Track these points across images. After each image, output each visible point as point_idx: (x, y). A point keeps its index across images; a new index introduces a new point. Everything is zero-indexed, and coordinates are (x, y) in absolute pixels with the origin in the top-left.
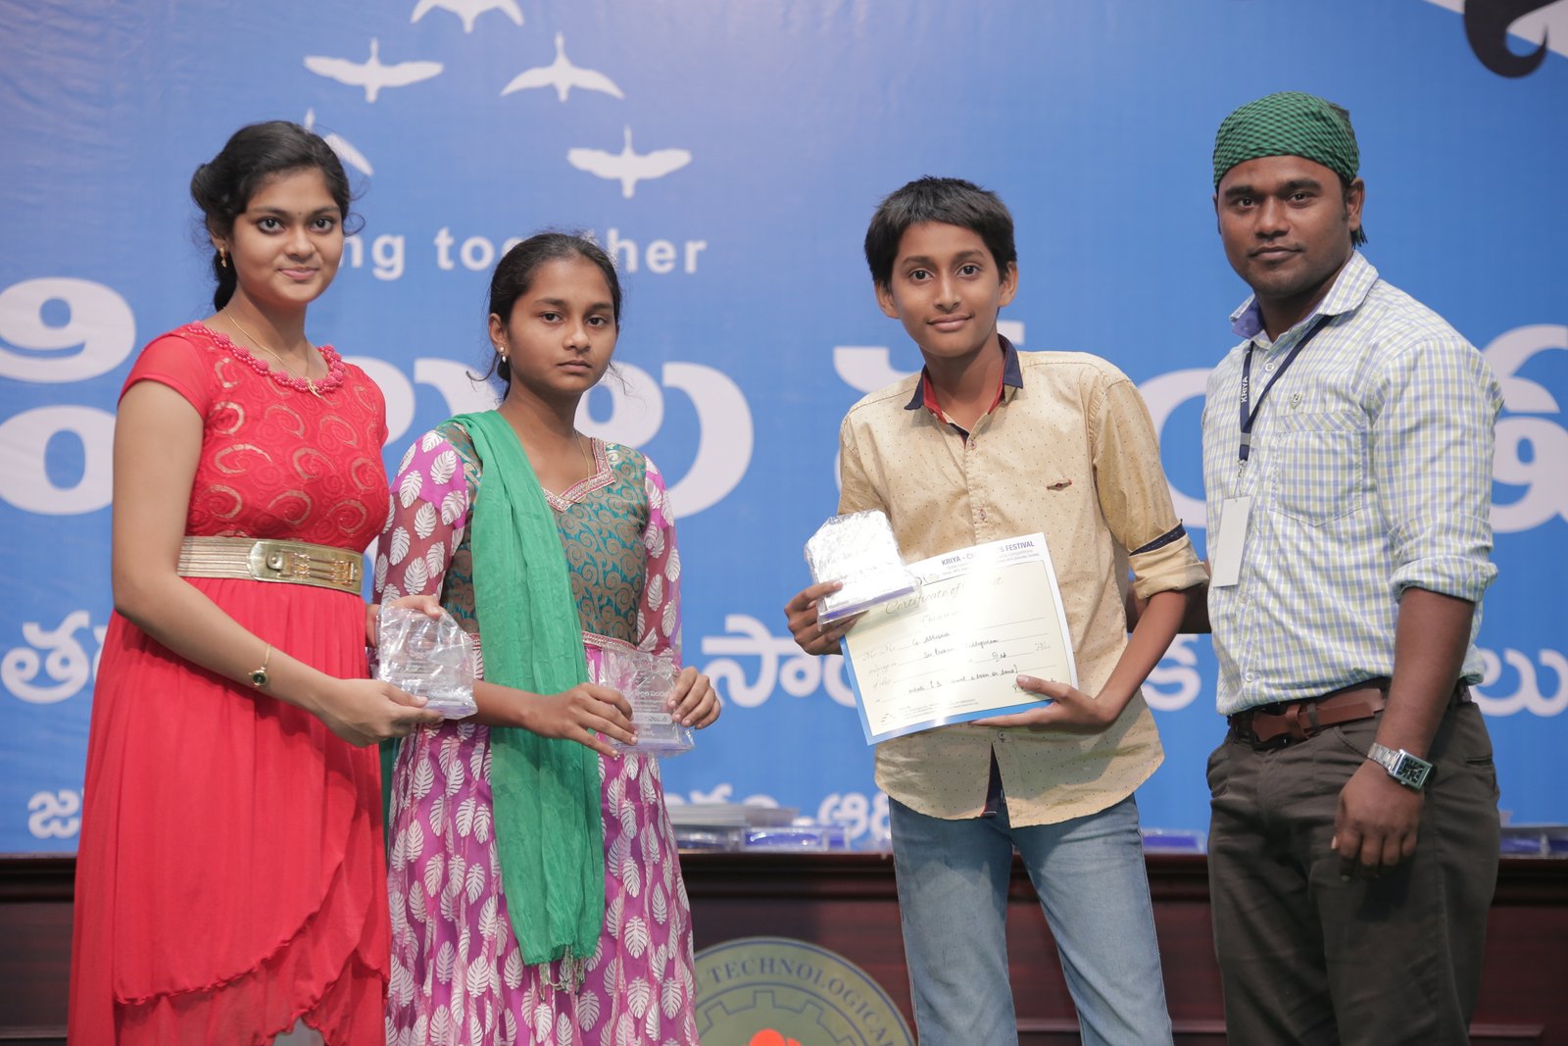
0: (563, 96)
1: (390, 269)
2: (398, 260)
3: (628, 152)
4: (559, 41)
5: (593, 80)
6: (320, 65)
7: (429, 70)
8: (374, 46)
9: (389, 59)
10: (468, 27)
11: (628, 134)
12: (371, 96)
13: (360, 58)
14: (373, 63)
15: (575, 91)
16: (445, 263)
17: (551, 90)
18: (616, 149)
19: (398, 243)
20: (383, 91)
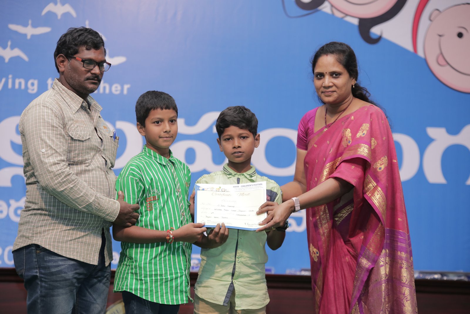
1: (33, 90)
2: (36, 87)
3: (107, 57)
4: (87, 22)
6: (13, 27)
7: (47, 30)
8: (30, 22)
9: (34, 26)
10: (59, 17)
11: (107, 52)
12: (29, 37)
13: (25, 25)
14: (29, 27)
19: (36, 82)
20: (33, 36)
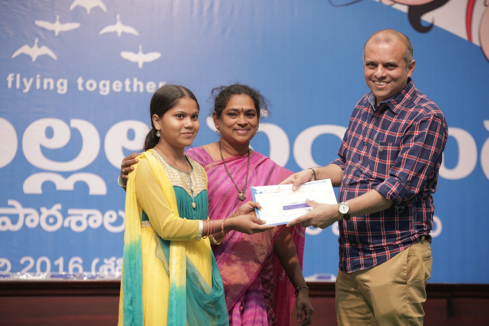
0: (119, 34)
1: (63, 90)
2: (65, 87)
3: (140, 54)
4: (118, 17)
5: (129, 30)
6: (40, 23)
7: (76, 25)
8: (58, 17)
10: (88, 12)
11: (140, 47)
12: (57, 34)
14: (57, 23)
15: (123, 34)
16: (80, 88)
17: (115, 33)
18: (136, 52)
19: (65, 82)
